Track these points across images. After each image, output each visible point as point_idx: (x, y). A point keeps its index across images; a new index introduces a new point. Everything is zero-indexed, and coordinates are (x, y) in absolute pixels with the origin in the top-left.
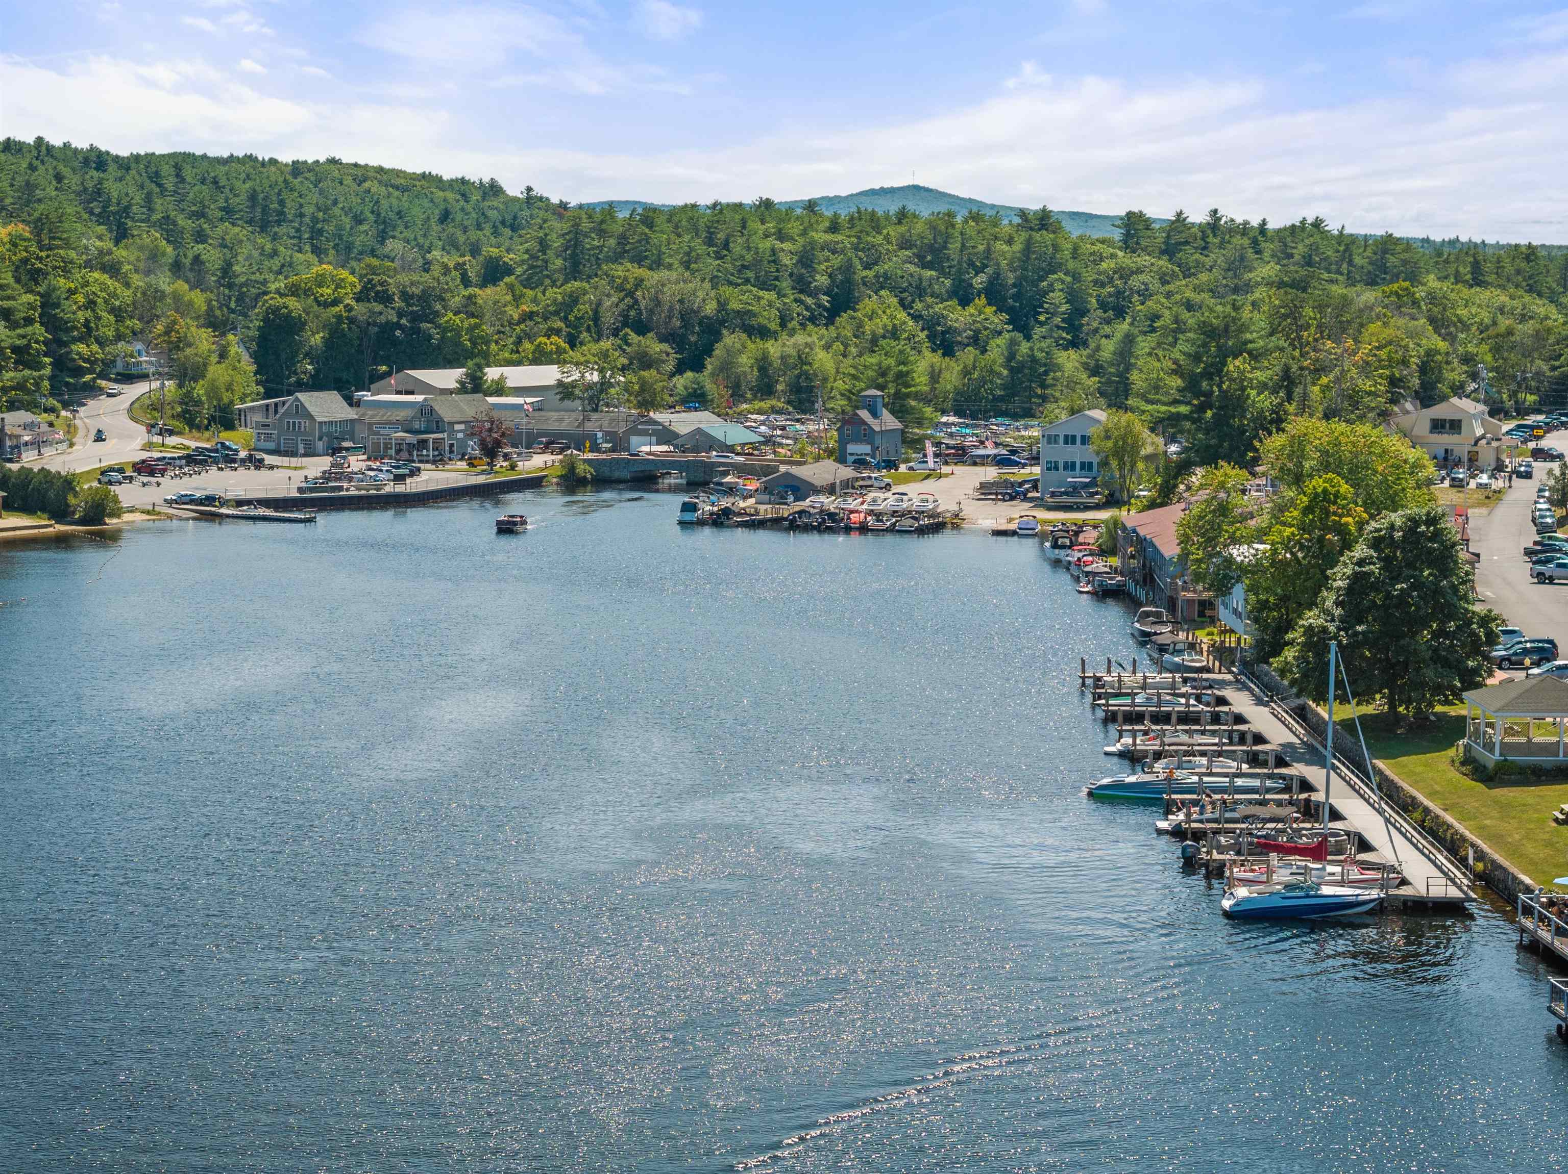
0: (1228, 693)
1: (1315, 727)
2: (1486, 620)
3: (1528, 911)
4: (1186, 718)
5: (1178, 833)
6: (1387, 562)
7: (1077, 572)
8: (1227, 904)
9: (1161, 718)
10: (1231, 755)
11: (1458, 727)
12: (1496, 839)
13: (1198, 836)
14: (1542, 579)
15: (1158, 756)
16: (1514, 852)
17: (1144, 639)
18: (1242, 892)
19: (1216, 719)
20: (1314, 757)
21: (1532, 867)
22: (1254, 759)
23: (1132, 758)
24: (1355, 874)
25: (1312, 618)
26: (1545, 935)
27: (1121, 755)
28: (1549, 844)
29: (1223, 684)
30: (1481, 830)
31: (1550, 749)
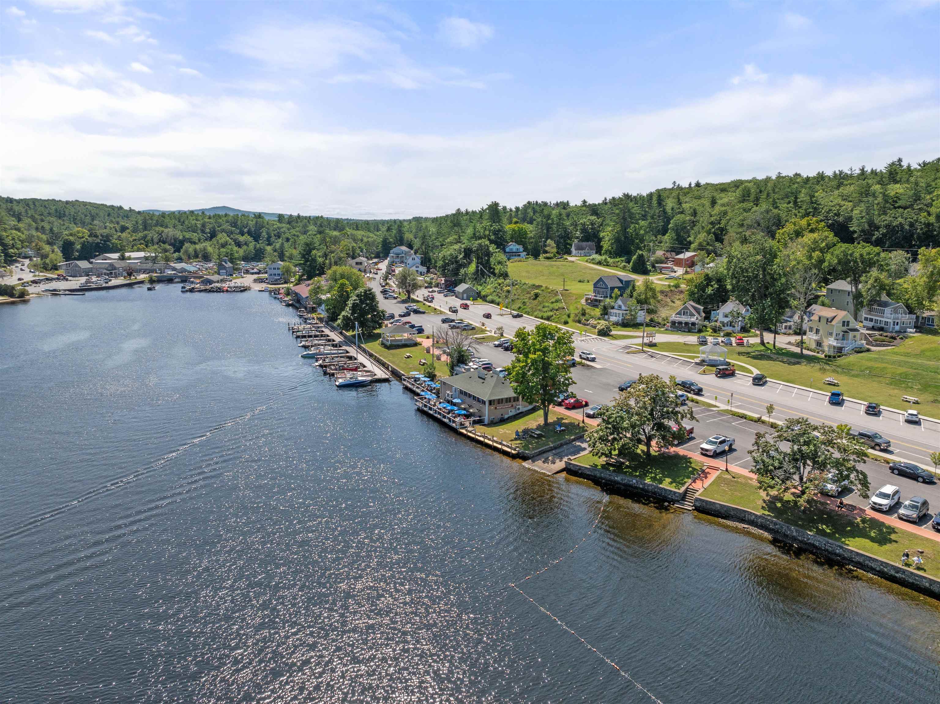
0: (323, 329)
1: (345, 337)
2: (382, 312)
3: (405, 380)
4: (316, 336)
5: (321, 366)
6: (361, 300)
7: (281, 301)
8: (337, 383)
9: (310, 336)
10: (329, 345)
11: (379, 336)
12: (393, 363)
13: (325, 366)
14: (386, 298)
15: (312, 346)
16: (398, 366)
17: (301, 317)
18: (340, 380)
19: (322, 336)
20: (347, 345)
21: (403, 369)
22: (333, 346)
23: (305, 347)
24: (365, 374)
25: (343, 313)
26: (410, 386)
27: (303, 346)
28: (405, 363)
29: (321, 327)
30: (389, 360)
31: (401, 340)
